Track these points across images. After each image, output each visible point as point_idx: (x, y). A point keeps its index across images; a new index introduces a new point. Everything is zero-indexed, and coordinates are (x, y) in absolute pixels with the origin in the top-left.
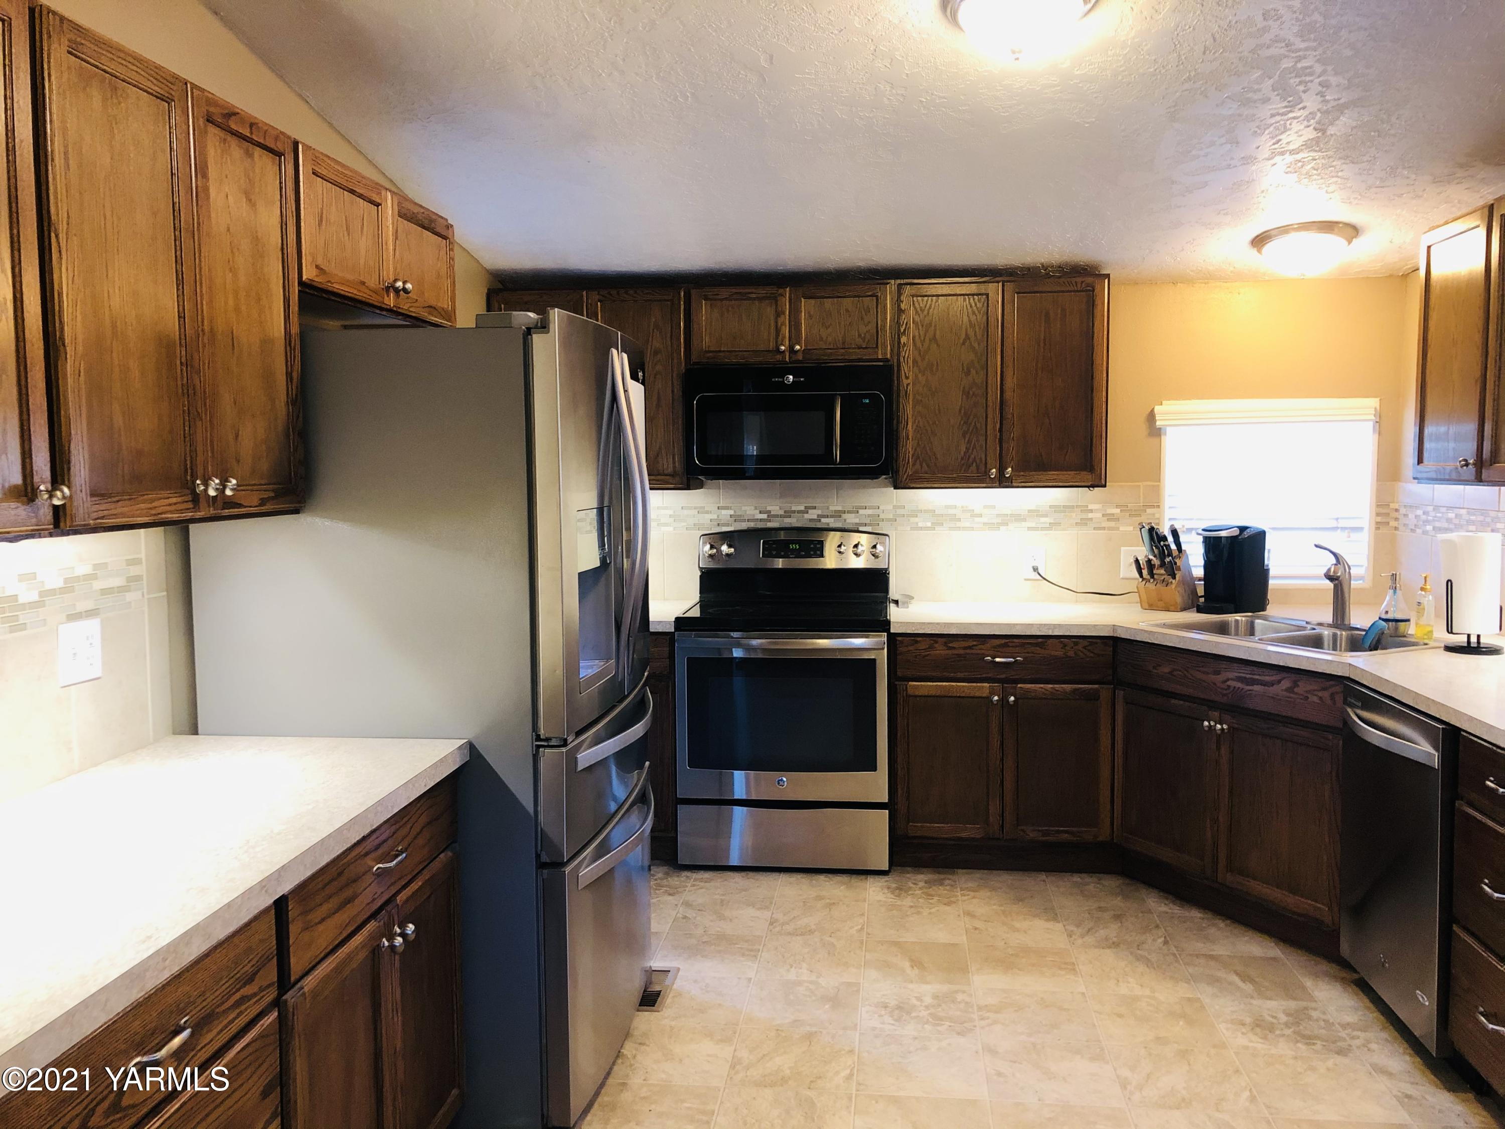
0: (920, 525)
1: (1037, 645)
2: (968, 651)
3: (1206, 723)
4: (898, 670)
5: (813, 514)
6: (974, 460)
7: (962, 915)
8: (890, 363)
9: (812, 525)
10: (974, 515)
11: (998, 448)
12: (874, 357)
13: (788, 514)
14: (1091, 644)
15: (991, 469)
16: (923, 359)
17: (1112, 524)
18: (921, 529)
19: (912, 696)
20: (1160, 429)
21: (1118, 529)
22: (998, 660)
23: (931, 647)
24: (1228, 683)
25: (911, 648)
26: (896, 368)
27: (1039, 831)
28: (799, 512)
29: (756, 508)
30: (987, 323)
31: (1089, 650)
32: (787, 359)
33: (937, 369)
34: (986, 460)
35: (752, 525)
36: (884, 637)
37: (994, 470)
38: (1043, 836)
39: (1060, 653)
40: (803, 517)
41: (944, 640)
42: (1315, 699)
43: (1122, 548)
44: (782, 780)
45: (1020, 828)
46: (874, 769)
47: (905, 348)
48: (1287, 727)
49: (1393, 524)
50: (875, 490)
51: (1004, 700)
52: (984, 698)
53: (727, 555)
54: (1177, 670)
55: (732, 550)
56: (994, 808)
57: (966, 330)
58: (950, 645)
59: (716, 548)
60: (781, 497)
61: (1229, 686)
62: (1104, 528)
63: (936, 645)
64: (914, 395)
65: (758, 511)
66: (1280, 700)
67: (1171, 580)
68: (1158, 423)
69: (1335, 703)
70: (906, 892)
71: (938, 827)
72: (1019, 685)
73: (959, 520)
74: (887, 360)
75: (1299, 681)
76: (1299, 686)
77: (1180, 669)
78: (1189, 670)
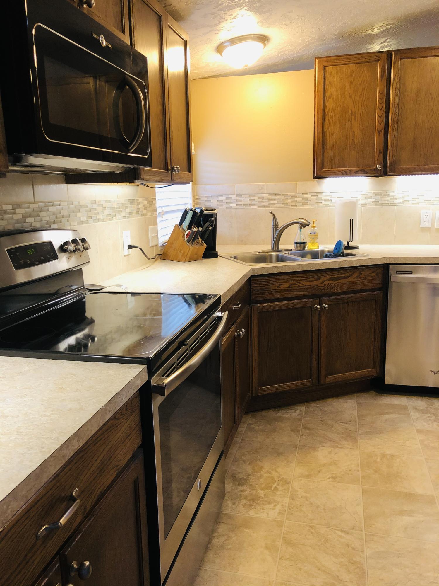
0: (82, 219)
6: (162, 158)
17: (145, 211)
18: (82, 222)
21: (147, 215)
24: (325, 283)
42: (370, 278)
43: (149, 227)
54: (293, 284)
66: (352, 283)
69: (378, 278)
73: (98, 213)
75: (362, 271)
76: (362, 274)
77: (295, 283)
78: (300, 282)
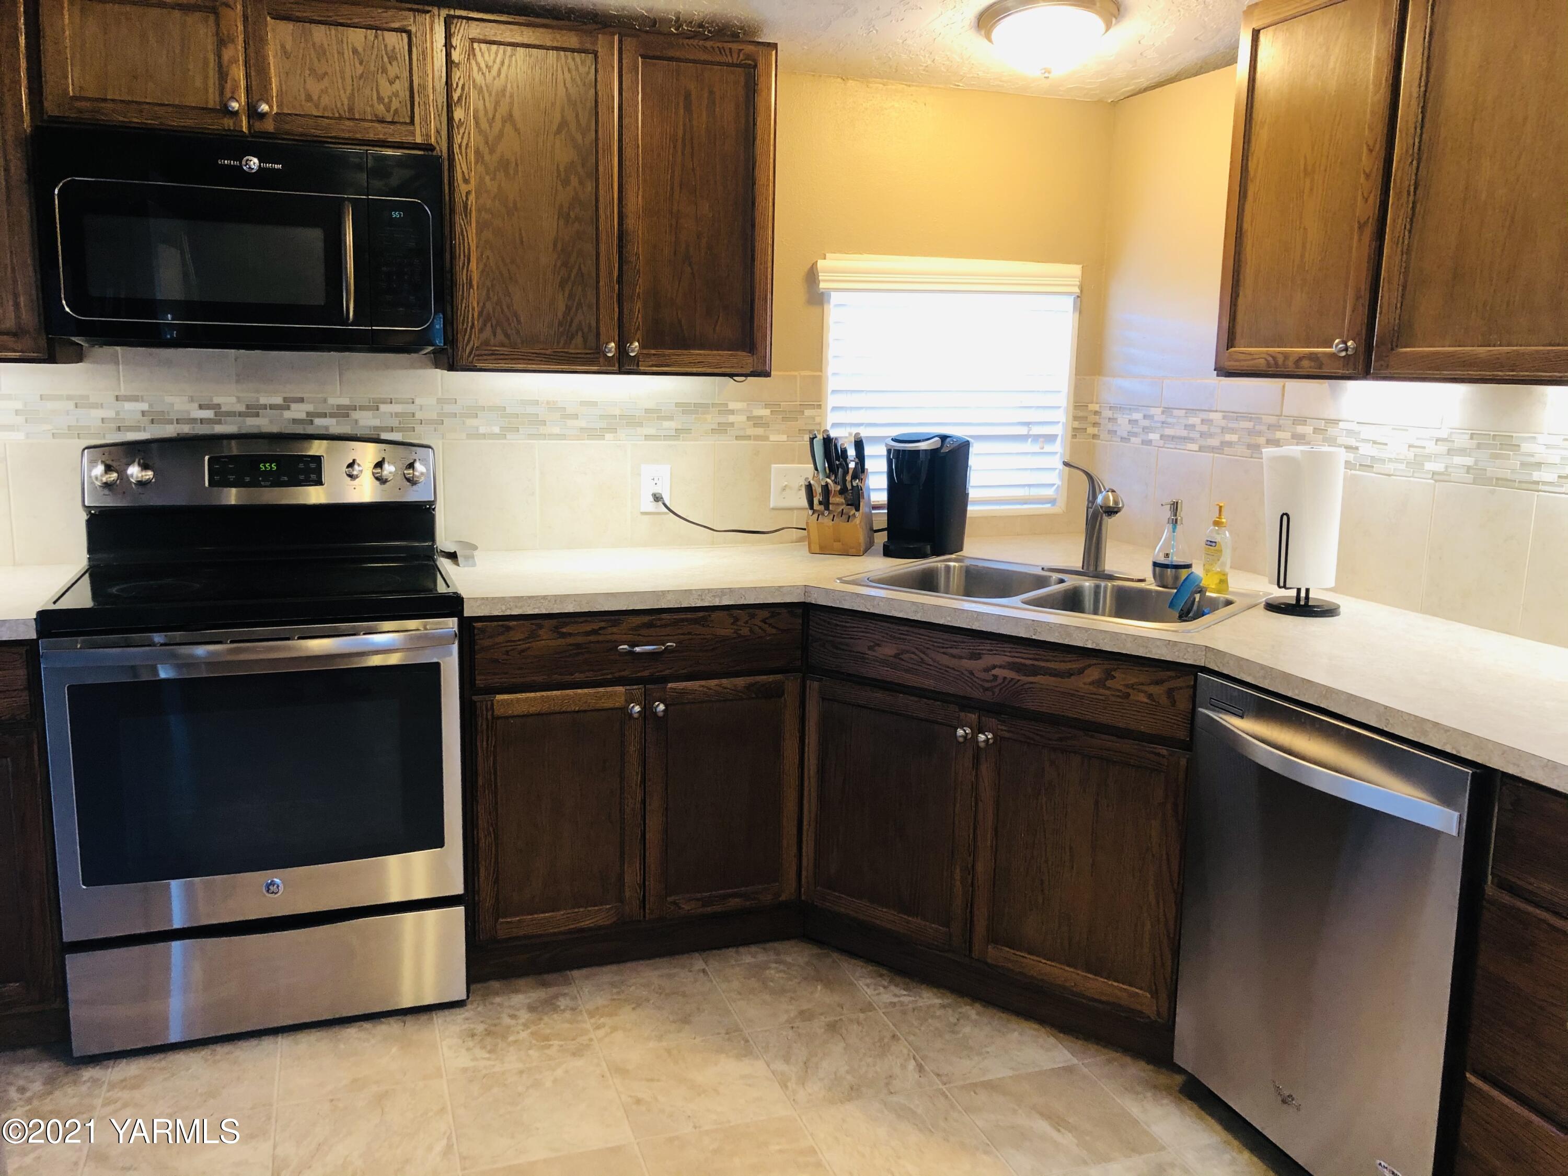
0: (482, 430)
1: (696, 621)
2: (592, 638)
3: (960, 732)
4: (478, 678)
5: (298, 411)
6: (580, 328)
7: (608, 1074)
8: (435, 153)
9: (299, 430)
10: (567, 416)
11: (616, 309)
12: (410, 139)
13: (253, 410)
14: (773, 615)
15: (607, 344)
16: (492, 151)
17: (760, 431)
18: (484, 436)
19: (501, 718)
20: (822, 293)
21: (766, 438)
22: (637, 649)
23: (533, 636)
24: (994, 672)
25: (501, 639)
26: (446, 163)
27: (698, 900)
28: (272, 407)
29: (192, 400)
30: (596, 101)
31: (770, 625)
32: (245, 129)
33: (516, 172)
34: (598, 328)
35: (186, 429)
36: (452, 624)
37: (613, 344)
38: (703, 906)
39: (728, 632)
40: (282, 415)
41: (554, 622)
42: (1143, 698)
43: (773, 466)
44: (273, 883)
45: (670, 899)
46: (438, 842)
47: (462, 131)
48: (1092, 737)
49: (1091, 430)
50: (405, 372)
51: (647, 710)
52: (617, 708)
53: (141, 483)
54: (908, 652)
55: (149, 474)
56: (631, 876)
57: (563, 110)
58: (564, 630)
59: (117, 472)
60: (238, 381)
61: (995, 677)
62: (748, 437)
63: (541, 632)
64: (479, 211)
65: (196, 405)
66: (1082, 697)
67: (853, 511)
68: (822, 285)
69: (1174, 703)
70: (504, 1037)
71: (545, 918)
72: (670, 685)
73: (544, 423)
74: (429, 147)
75: (1115, 670)
76: (1115, 677)
77: (914, 650)
78: (928, 651)
